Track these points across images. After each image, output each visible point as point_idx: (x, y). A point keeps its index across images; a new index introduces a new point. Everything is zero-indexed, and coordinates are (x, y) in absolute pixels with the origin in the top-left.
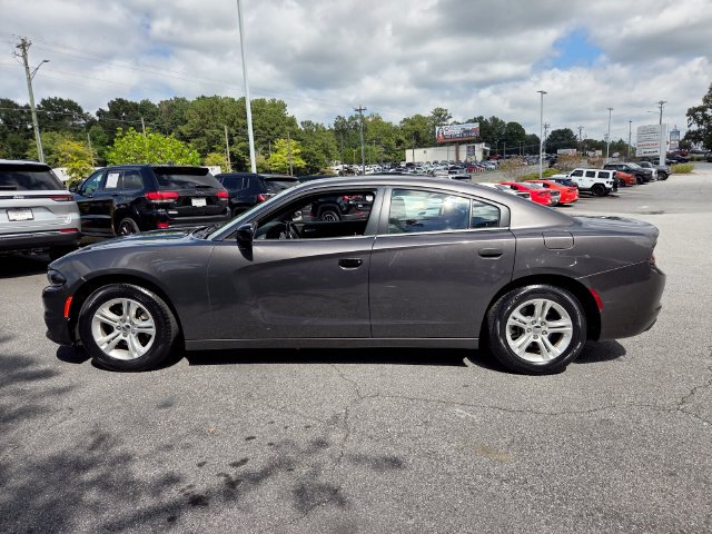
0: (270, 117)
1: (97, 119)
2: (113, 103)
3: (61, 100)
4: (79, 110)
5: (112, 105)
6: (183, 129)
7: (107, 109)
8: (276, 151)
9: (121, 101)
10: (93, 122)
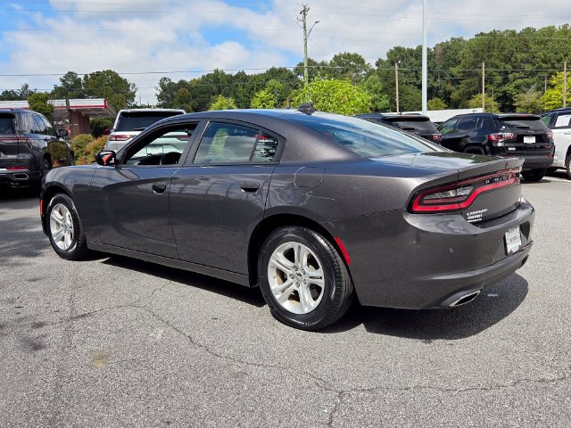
0: (557, 46)
1: (376, 68)
2: (391, 52)
3: (349, 54)
4: (363, 62)
5: (391, 54)
6: (455, 70)
7: (385, 58)
8: (553, 87)
9: (398, 49)
10: (372, 72)
